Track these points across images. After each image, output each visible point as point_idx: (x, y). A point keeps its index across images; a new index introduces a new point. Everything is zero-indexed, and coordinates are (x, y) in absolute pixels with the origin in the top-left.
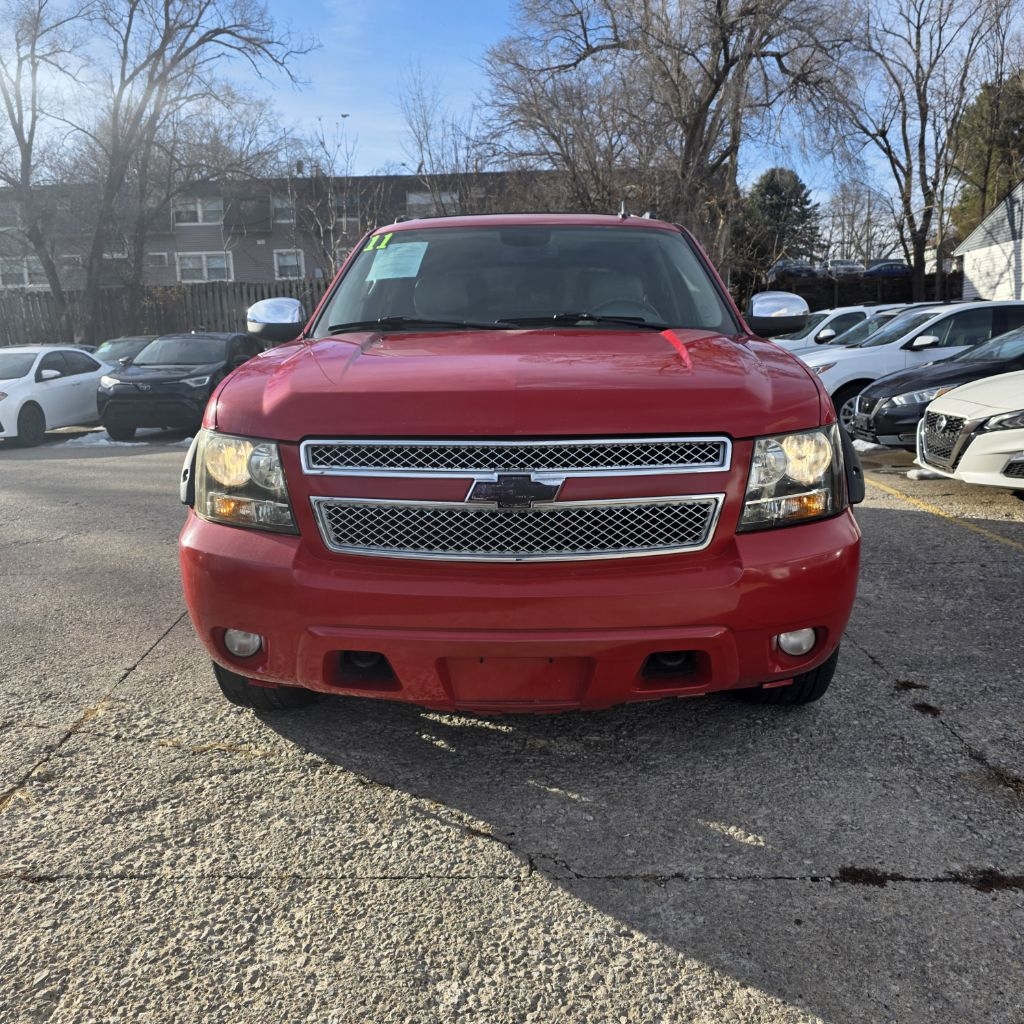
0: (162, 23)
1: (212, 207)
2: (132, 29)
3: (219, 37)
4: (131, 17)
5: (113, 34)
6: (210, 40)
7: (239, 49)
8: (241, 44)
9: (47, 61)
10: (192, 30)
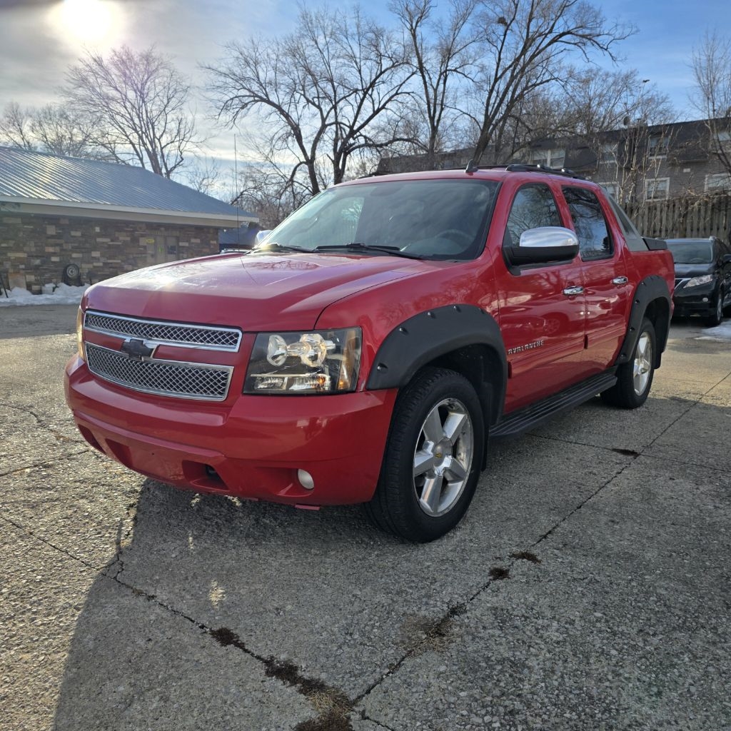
0: (524, 35)
1: (556, 155)
2: (505, 44)
3: (563, 38)
4: (505, 35)
5: (494, 49)
6: (556, 41)
7: (575, 44)
8: (577, 40)
9: (457, 72)
10: (546, 37)
